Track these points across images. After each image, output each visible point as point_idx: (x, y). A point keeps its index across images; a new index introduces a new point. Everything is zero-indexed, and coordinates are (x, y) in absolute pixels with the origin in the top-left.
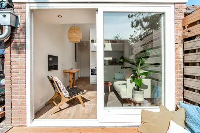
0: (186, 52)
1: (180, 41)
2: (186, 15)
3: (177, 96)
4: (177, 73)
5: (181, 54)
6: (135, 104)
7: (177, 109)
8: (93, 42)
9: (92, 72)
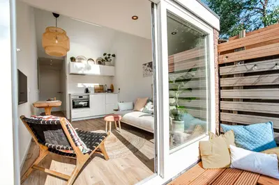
0: (220, 76)
1: (217, 65)
3: (216, 120)
5: (217, 78)
8: (73, 59)
9: (73, 103)
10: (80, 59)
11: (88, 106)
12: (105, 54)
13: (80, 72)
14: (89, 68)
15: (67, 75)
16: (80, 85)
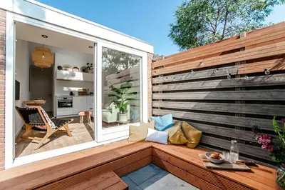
0: (153, 85)
1: (150, 77)
2: (153, 61)
3: (149, 114)
4: (148, 98)
5: (151, 86)
6: (121, 124)
7: (149, 122)
8: (60, 68)
9: (59, 103)
10: (66, 68)
11: (71, 106)
12: (88, 64)
13: (66, 78)
14: (73, 75)
15: (55, 80)
16: (65, 89)
